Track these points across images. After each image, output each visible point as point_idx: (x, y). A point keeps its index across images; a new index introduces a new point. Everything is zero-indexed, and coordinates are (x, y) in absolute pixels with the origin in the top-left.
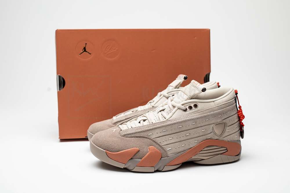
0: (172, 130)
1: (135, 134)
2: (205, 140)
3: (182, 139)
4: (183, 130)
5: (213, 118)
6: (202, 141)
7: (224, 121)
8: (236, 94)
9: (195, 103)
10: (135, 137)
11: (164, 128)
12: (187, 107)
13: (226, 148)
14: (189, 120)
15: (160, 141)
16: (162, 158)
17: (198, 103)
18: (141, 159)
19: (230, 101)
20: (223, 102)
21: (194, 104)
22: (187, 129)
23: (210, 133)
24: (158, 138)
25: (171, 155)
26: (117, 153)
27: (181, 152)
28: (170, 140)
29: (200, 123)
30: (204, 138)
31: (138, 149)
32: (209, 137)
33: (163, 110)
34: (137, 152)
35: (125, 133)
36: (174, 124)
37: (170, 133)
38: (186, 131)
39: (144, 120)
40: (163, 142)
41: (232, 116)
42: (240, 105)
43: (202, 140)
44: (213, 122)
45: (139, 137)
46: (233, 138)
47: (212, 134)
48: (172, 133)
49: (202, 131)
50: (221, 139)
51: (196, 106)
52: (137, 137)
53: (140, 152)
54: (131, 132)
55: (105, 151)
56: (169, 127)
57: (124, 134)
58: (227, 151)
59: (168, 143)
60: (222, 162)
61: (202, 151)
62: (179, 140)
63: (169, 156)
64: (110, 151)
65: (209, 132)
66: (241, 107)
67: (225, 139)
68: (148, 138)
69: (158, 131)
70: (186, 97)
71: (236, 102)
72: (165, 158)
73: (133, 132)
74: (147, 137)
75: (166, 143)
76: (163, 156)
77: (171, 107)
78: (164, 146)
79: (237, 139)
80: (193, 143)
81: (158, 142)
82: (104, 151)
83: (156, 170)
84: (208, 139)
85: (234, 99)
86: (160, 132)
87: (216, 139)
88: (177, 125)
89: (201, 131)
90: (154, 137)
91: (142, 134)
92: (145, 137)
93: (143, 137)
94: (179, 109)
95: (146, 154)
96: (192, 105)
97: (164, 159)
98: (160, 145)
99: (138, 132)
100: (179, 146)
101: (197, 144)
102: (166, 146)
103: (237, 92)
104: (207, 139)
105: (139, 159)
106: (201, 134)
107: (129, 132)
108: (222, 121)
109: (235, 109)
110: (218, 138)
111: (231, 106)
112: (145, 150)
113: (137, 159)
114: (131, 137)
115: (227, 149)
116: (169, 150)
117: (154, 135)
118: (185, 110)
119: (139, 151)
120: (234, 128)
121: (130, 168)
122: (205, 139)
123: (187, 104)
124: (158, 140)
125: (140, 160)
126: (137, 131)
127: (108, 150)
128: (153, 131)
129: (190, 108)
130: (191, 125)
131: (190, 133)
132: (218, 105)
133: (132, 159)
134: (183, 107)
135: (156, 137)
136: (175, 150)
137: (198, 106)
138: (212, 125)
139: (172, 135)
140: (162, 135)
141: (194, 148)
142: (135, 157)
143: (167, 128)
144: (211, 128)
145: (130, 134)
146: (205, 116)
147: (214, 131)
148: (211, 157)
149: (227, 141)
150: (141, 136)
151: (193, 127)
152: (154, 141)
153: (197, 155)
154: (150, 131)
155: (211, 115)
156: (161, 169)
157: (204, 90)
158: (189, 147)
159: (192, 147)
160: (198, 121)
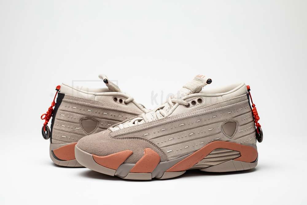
0: (172, 129)
1: (128, 135)
2: (213, 142)
3: (185, 139)
4: (185, 128)
5: (221, 115)
6: (210, 143)
7: (235, 119)
8: (249, 90)
9: (200, 98)
10: (127, 138)
11: (163, 126)
12: (190, 103)
13: (238, 153)
14: (192, 117)
15: (158, 143)
16: (160, 162)
17: (202, 97)
18: (135, 163)
19: (241, 96)
20: (232, 97)
22: (190, 127)
23: (219, 133)
24: (156, 139)
25: (172, 159)
26: (106, 156)
27: (184, 155)
28: (170, 141)
29: (205, 120)
30: (212, 138)
31: (132, 151)
32: (218, 137)
33: (162, 108)
34: (130, 156)
35: (116, 134)
36: (175, 121)
37: (170, 132)
38: (189, 130)
39: (140, 121)
40: (161, 143)
41: (244, 114)
42: (253, 103)
43: (209, 141)
44: (222, 119)
45: (133, 138)
46: (247, 140)
47: (221, 134)
48: (173, 131)
49: (209, 130)
50: (232, 140)
51: (200, 101)
52: (130, 138)
53: (134, 155)
54: (123, 133)
55: (92, 155)
56: (169, 125)
57: (114, 135)
58: (241, 156)
59: (168, 144)
60: (235, 170)
61: (209, 154)
62: (181, 141)
63: (169, 159)
64: (98, 155)
65: (217, 132)
66: (255, 106)
67: (238, 141)
68: (144, 139)
69: (155, 130)
70: (188, 91)
71: (248, 99)
72: (164, 162)
73: (126, 132)
74: (142, 138)
75: (165, 144)
76: (162, 160)
77: (171, 103)
78: (164, 148)
79: (251, 143)
80: (198, 145)
81: (156, 144)
82: (90, 155)
83: (153, 177)
84: (217, 140)
85: (246, 94)
86: (158, 132)
87: (226, 140)
88: (177, 123)
89: (207, 130)
90: (151, 138)
91: (136, 135)
92: (140, 138)
93: (138, 138)
94: (180, 104)
95: (141, 158)
96: (196, 100)
97: (163, 164)
98: (158, 147)
99: (132, 133)
100: (181, 148)
101: (203, 147)
102: (165, 148)
103: (249, 87)
104: (215, 141)
105: (132, 163)
106: (208, 134)
107: (121, 133)
108: (232, 119)
109: (247, 107)
110: (228, 139)
111: (242, 102)
112: (140, 153)
113: (130, 163)
114: (123, 138)
115: (240, 153)
116: (169, 152)
117: (150, 135)
118: (188, 106)
119: (132, 154)
120: (247, 129)
121: (122, 175)
122: (213, 140)
123: (190, 99)
124: (156, 141)
125: (134, 165)
126: (130, 131)
127: (95, 154)
128: (149, 131)
129: (194, 103)
130: (194, 123)
131: (195, 132)
132: (227, 100)
133: (124, 163)
134: (185, 102)
135: (154, 137)
136: (176, 153)
137: (203, 100)
138: (221, 124)
139: (173, 135)
140: (160, 135)
141: (200, 151)
142: (128, 161)
143: (166, 126)
144: (220, 127)
145: (122, 135)
146: (212, 113)
147: (223, 131)
148: (221, 162)
149: (240, 143)
150: (136, 137)
151: (197, 125)
152: (151, 143)
153: (203, 160)
154: (146, 131)
155: (219, 111)
156: (159, 177)
157: (209, 82)
158: (193, 150)
159: (197, 149)
160: (203, 118)
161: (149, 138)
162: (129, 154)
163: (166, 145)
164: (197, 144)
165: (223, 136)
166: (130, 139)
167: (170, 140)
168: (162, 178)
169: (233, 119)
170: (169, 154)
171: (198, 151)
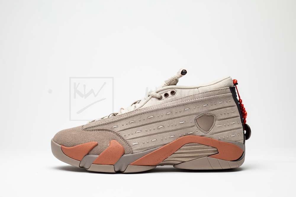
0: (140, 121)
1: (98, 127)
2: (184, 136)
3: (153, 132)
4: (154, 121)
5: (195, 107)
6: (181, 137)
7: (212, 112)
8: (236, 84)
9: (173, 90)
11: (131, 119)
12: (163, 95)
13: (216, 149)
14: (162, 109)
15: (125, 135)
16: (124, 154)
17: (176, 89)
18: (99, 154)
21: (171, 91)
22: (159, 120)
23: (192, 127)
24: (123, 131)
25: (136, 152)
27: (151, 149)
28: (137, 134)
29: (176, 113)
30: (183, 132)
32: (191, 131)
34: (95, 147)
35: (87, 127)
36: (143, 113)
37: (139, 124)
38: (158, 123)
40: (127, 135)
41: (225, 109)
43: (180, 135)
44: (195, 111)
45: (102, 130)
46: (228, 137)
47: (195, 128)
48: (141, 124)
49: (180, 123)
50: (208, 135)
51: (173, 93)
52: (99, 130)
53: (98, 147)
54: (94, 125)
55: (61, 146)
56: (138, 117)
57: (85, 128)
58: (218, 153)
59: (134, 137)
60: (211, 168)
61: (179, 149)
62: (149, 134)
63: (134, 152)
64: (66, 146)
65: (190, 125)
67: (216, 137)
69: (124, 122)
72: (128, 155)
74: (111, 130)
76: (126, 152)
78: (129, 140)
80: (168, 139)
81: (123, 136)
82: (59, 146)
83: (117, 170)
84: (189, 134)
85: (229, 87)
86: (127, 124)
87: (201, 135)
88: (146, 115)
89: (178, 123)
90: (119, 130)
91: (105, 127)
92: (108, 130)
93: (106, 130)
94: (153, 97)
95: (105, 149)
96: (169, 92)
98: (124, 139)
99: (101, 125)
100: (148, 141)
101: (173, 141)
102: (131, 140)
103: (237, 81)
104: (187, 135)
105: (95, 155)
106: (179, 127)
107: (92, 125)
110: (203, 134)
111: (222, 95)
112: (105, 144)
113: (94, 155)
114: (93, 130)
115: (217, 150)
117: (118, 128)
118: (160, 99)
119: (97, 145)
120: (229, 124)
121: (86, 167)
122: (184, 134)
123: (163, 91)
124: (123, 134)
125: (98, 156)
126: (100, 123)
127: (63, 145)
128: (118, 123)
129: (166, 95)
130: (164, 115)
131: (164, 125)
133: (88, 154)
134: (158, 95)
135: (121, 130)
136: (142, 146)
137: (176, 93)
138: (194, 117)
139: (141, 127)
140: (128, 128)
141: (169, 145)
142: (92, 152)
143: (135, 119)
144: (193, 121)
145: (93, 127)
146: (184, 105)
147: (198, 125)
148: (193, 159)
149: (217, 139)
150: (104, 129)
151: (167, 117)
152: (118, 135)
153: (173, 155)
154: (116, 124)
155: (192, 103)
156: (123, 170)
157: (184, 73)
158: (162, 143)
159: (166, 143)
160: (174, 110)
161: (116, 130)
162: (94, 145)
163: (133, 137)
164: (166, 138)
165: (197, 130)
166: (99, 132)
167: (138, 132)
168: (125, 172)
169: (209, 112)
170: (135, 146)
171: (167, 145)
